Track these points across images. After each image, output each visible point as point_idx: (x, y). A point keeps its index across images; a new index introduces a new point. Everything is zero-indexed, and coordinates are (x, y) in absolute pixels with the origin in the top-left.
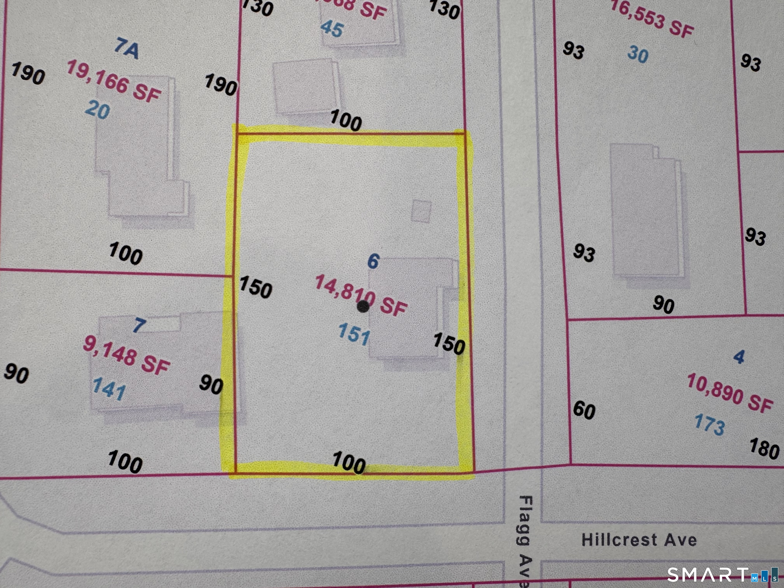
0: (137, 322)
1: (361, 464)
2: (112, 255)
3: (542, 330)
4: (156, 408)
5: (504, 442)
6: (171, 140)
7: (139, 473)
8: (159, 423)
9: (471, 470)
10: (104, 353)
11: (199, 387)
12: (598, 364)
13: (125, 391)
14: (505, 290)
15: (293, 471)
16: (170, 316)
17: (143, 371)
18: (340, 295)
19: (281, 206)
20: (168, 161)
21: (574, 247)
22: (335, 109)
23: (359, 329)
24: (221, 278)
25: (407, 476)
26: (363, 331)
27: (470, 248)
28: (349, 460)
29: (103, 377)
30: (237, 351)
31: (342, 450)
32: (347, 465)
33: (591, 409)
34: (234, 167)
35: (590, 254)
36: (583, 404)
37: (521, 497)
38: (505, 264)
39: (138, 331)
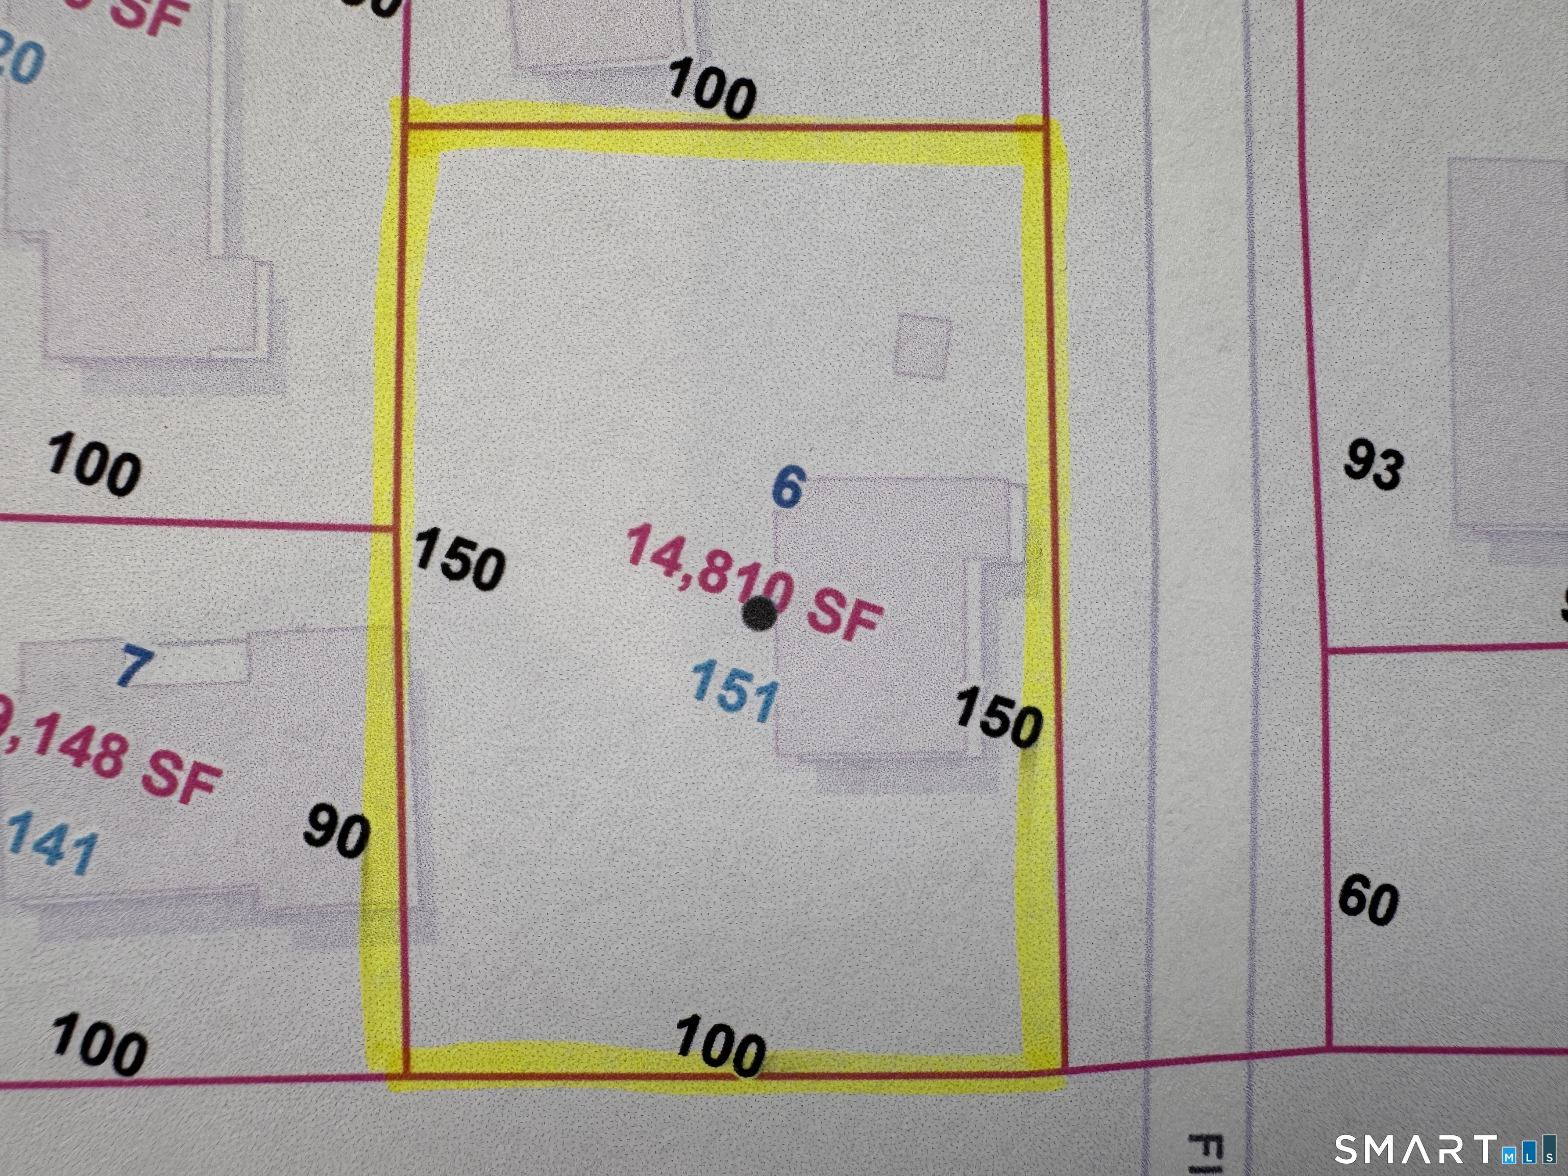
0: (129, 656)
1: (752, 1049)
2: (57, 468)
3: (1256, 678)
4: (187, 896)
5: (1148, 988)
6: (218, 144)
7: (137, 1076)
8: (194, 937)
9: (1057, 1064)
10: (37, 742)
11: (301, 837)
12: (1409, 774)
13: (96, 851)
14: (1155, 567)
15: (564, 1071)
16: (219, 641)
17: (146, 793)
18: (695, 582)
19: (529, 331)
20: (209, 204)
21: (1346, 449)
22: (680, 57)
23: (748, 677)
24: (362, 534)
25: (879, 1082)
26: (761, 681)
27: (1059, 450)
28: (721, 1038)
29: (35, 809)
30: (407, 736)
31: (699, 1012)
32: (716, 1053)
33: (1386, 897)
34: (396, 220)
35: (1390, 468)
36: (1366, 883)
37: (1193, 1138)
38: (1155, 497)
39: (131, 683)
